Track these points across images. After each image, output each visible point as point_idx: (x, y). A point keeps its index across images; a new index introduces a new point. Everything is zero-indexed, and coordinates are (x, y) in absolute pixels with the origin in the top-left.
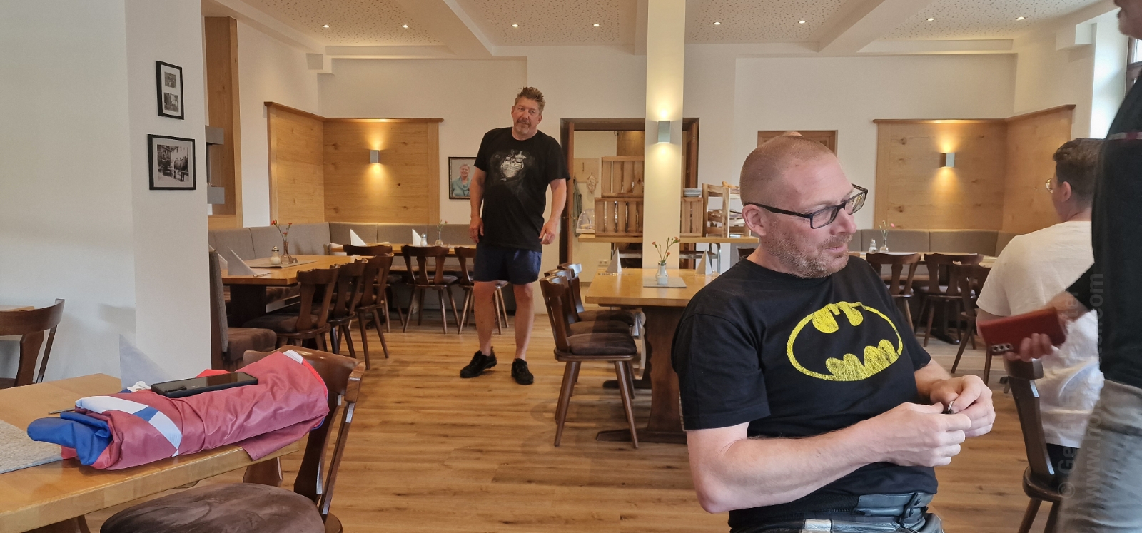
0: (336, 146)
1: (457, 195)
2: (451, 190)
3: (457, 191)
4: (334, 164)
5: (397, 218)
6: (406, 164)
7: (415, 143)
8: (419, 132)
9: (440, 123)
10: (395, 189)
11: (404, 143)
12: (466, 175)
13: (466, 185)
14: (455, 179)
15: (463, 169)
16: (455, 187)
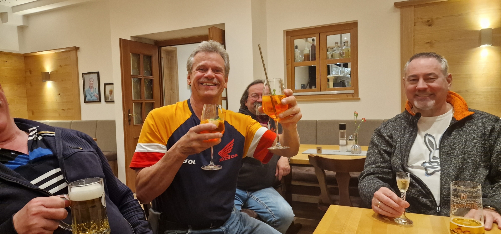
0: (30, 71)
1: (88, 100)
2: (85, 97)
3: (88, 98)
4: (31, 83)
5: (60, 117)
6: (62, 80)
7: (65, 65)
8: (67, 58)
9: (78, 50)
10: (58, 98)
11: (60, 66)
12: (92, 86)
13: (92, 92)
14: (87, 88)
15: (90, 81)
16: (87, 94)
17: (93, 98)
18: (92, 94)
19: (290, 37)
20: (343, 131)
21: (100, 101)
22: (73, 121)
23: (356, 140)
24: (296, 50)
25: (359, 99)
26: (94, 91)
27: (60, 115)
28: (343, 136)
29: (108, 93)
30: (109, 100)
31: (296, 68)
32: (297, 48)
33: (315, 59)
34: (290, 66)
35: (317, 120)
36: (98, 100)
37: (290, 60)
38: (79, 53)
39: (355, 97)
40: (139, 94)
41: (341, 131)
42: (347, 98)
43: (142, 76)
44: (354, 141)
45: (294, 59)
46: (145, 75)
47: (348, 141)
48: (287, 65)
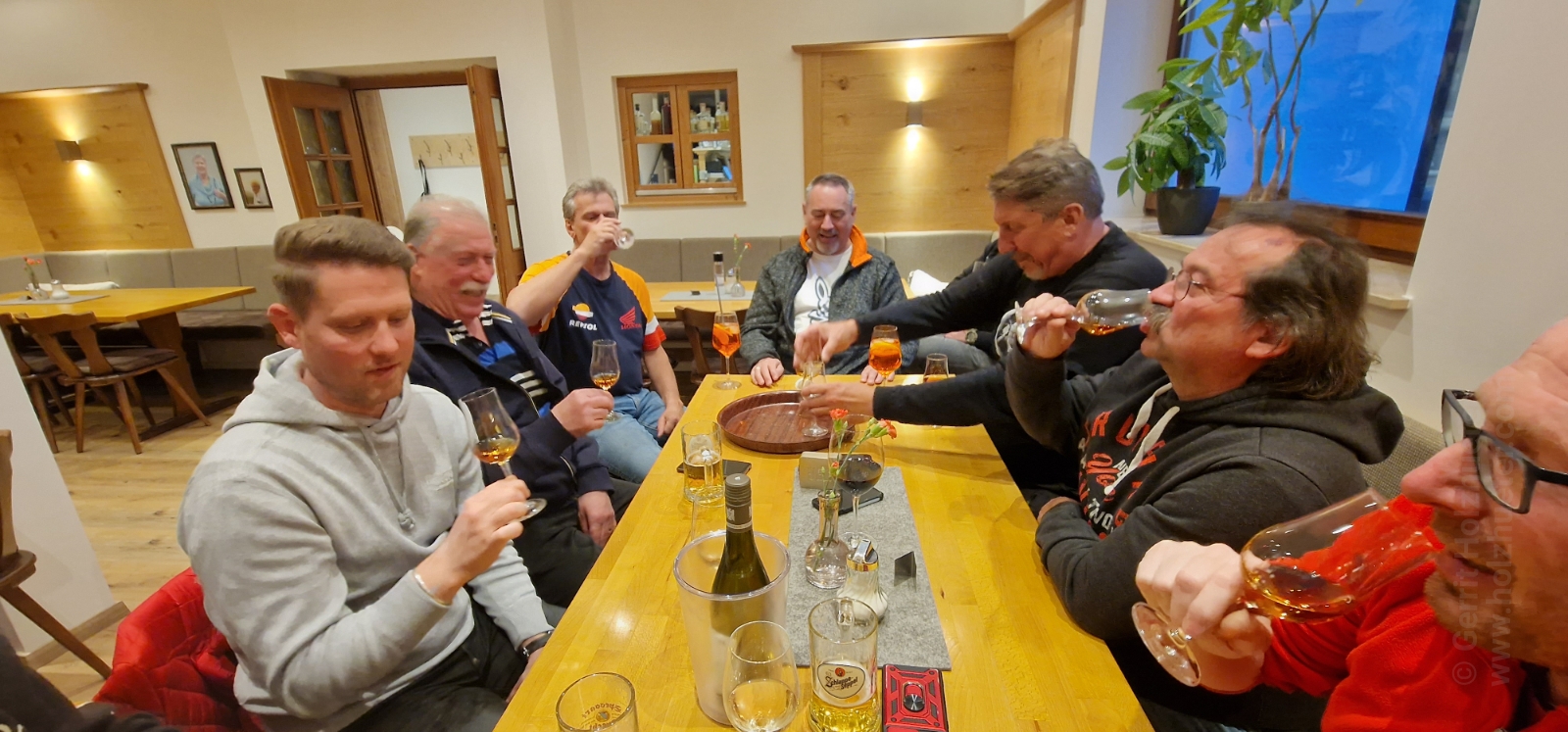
0: (19, 138)
1: (201, 203)
2: (191, 198)
3: (200, 200)
4: (26, 165)
5: (134, 242)
6: (119, 159)
7: (120, 125)
8: (119, 107)
9: (146, 92)
10: (116, 199)
11: (105, 127)
12: (204, 173)
13: (208, 187)
14: (191, 178)
15: (198, 163)
16: (194, 191)
17: (212, 199)
18: (207, 190)
19: (624, 89)
20: (719, 263)
22: (173, 250)
23: (737, 277)
24: (638, 113)
25: (744, 204)
26: (213, 185)
27: (132, 237)
28: (719, 272)
30: (256, 204)
31: (639, 146)
32: (638, 109)
33: (670, 131)
34: (628, 142)
35: (682, 238)
36: (228, 205)
37: (628, 131)
38: (151, 100)
39: (739, 200)
40: (328, 192)
41: (716, 263)
42: (726, 201)
43: (327, 157)
44: (735, 278)
45: (636, 129)
47: (727, 278)
48: (623, 140)
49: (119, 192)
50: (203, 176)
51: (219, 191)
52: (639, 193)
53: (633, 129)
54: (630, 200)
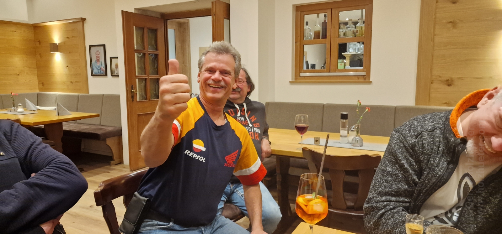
0: (40, 42)
1: (95, 73)
2: (92, 70)
3: (95, 71)
4: (40, 54)
5: (68, 90)
6: (70, 52)
7: (73, 37)
8: (74, 29)
9: (85, 22)
10: (66, 70)
11: (68, 38)
12: (98, 59)
14: (93, 61)
15: (97, 54)
16: (94, 67)
17: (99, 71)
18: (98, 67)
19: (300, 12)
20: (344, 121)
21: (106, 75)
22: (81, 94)
23: (357, 132)
24: (306, 27)
25: (370, 82)
26: (101, 64)
27: (68, 87)
28: (344, 127)
29: (114, 67)
30: (115, 74)
31: (305, 46)
32: (307, 24)
33: (326, 37)
34: (298, 44)
35: (325, 103)
36: (105, 74)
37: (299, 38)
38: (86, 25)
39: (367, 80)
40: (143, 69)
41: (342, 120)
42: (358, 80)
43: (146, 51)
44: (355, 132)
45: (304, 36)
46: (150, 50)
47: (350, 132)
48: (296, 43)
49: (67, 66)
50: (98, 60)
51: (103, 67)
52: (302, 74)
53: (302, 37)
54: (296, 79)
